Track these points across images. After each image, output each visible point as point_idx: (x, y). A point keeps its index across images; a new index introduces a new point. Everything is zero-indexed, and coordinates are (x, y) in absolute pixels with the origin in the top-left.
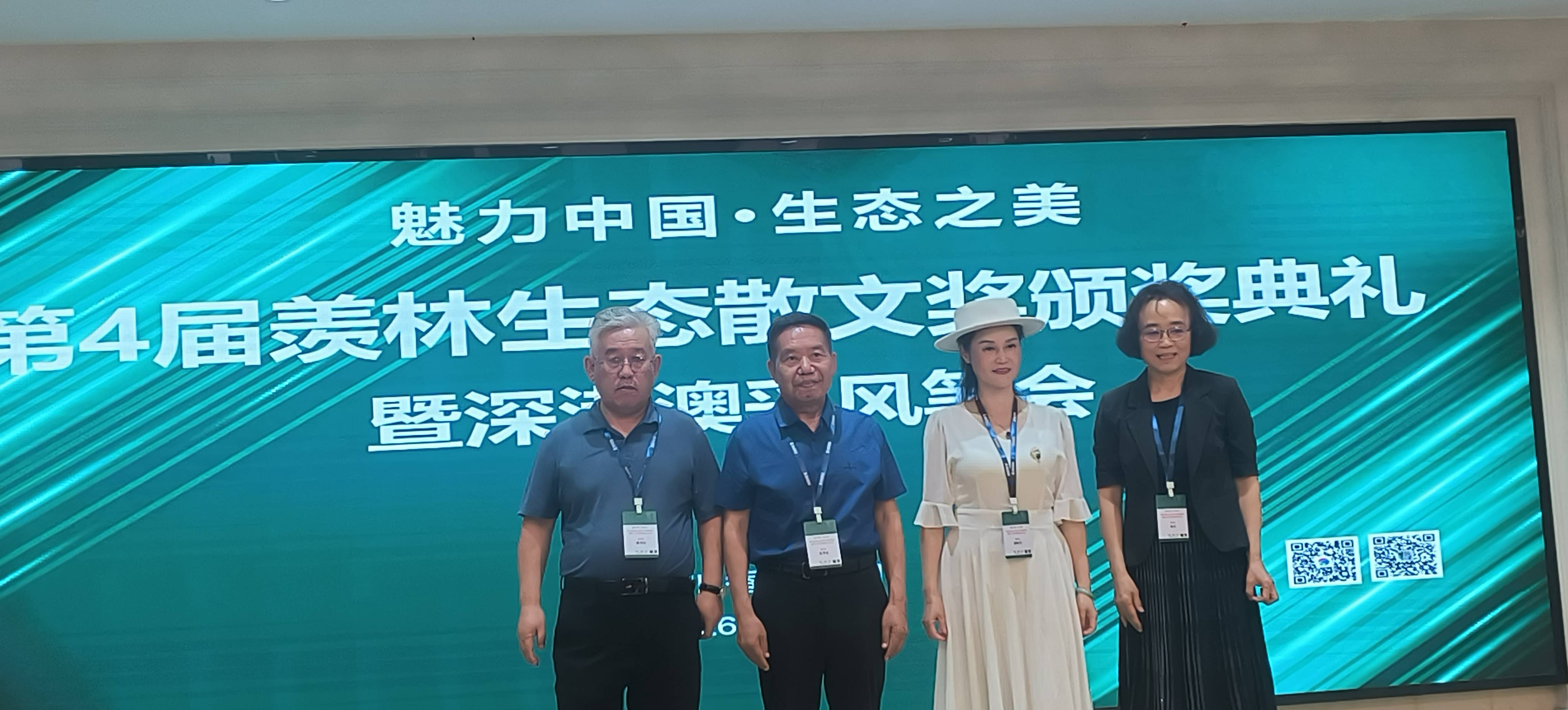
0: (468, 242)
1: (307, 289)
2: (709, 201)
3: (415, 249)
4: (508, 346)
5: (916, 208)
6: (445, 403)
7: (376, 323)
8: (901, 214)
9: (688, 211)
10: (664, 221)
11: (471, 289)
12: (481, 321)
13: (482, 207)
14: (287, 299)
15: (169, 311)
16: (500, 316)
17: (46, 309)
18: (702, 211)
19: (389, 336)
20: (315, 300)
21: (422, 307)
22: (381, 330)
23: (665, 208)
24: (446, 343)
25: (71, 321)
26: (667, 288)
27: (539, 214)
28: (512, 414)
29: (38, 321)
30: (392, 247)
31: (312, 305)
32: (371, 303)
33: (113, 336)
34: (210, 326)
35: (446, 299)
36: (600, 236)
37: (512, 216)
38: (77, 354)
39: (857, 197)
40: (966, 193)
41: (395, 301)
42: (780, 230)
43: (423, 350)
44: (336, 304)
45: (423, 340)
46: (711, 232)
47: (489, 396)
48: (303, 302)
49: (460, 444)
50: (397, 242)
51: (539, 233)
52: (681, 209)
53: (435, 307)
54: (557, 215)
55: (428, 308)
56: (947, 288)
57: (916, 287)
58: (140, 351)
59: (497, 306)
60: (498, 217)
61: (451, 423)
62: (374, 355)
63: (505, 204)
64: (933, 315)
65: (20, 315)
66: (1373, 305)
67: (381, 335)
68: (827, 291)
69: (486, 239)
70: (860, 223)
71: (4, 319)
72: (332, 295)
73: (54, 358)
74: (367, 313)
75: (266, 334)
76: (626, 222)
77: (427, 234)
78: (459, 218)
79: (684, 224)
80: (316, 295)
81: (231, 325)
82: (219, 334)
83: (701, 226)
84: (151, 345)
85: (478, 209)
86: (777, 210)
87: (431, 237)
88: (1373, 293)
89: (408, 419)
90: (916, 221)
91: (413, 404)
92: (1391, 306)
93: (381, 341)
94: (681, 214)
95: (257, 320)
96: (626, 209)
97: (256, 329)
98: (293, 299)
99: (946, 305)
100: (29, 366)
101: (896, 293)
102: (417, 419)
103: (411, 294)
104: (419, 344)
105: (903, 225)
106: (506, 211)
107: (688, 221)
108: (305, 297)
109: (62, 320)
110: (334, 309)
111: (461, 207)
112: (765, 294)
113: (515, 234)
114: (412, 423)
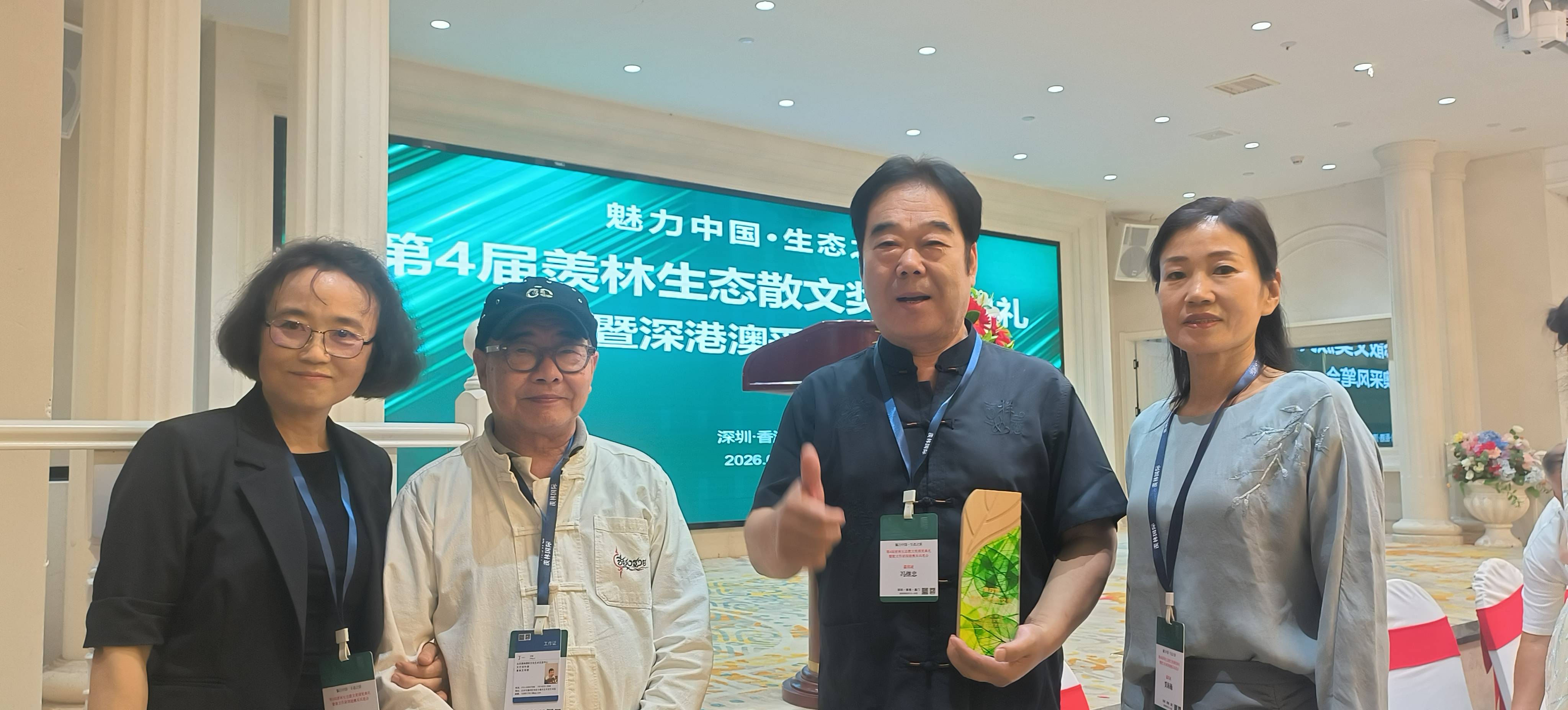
0: (646, 230)
1: (563, 245)
2: (757, 226)
3: (618, 231)
4: (663, 294)
5: (843, 246)
6: (630, 322)
7: (596, 270)
8: (837, 247)
9: (748, 231)
10: (737, 234)
11: (646, 257)
12: (649, 277)
13: (652, 212)
14: (552, 250)
15: (488, 248)
16: (659, 276)
17: (417, 235)
18: (753, 231)
19: (604, 279)
20: (567, 252)
21: (620, 265)
22: (599, 275)
23: (738, 227)
24: (631, 288)
25: (431, 246)
26: (737, 271)
27: (679, 220)
28: (662, 333)
29: (412, 243)
30: (606, 227)
31: (565, 255)
32: (595, 258)
33: (455, 258)
34: (509, 260)
35: (632, 262)
36: (707, 238)
37: (667, 221)
38: (434, 267)
39: (820, 236)
41: (607, 259)
42: (787, 248)
43: (620, 290)
44: (577, 256)
45: (621, 284)
46: (757, 244)
47: (651, 320)
48: (560, 253)
49: (636, 347)
50: (609, 225)
51: (678, 232)
52: (745, 229)
53: (628, 266)
54: (687, 222)
55: (624, 265)
56: (855, 290)
57: (842, 288)
58: (470, 270)
59: (658, 269)
60: (659, 219)
61: (633, 334)
62: (595, 289)
63: (663, 211)
64: (849, 303)
65: (401, 237)
66: (1011, 321)
67: (599, 278)
68: (807, 284)
69: (653, 231)
70: (820, 250)
71: (392, 239)
72: (575, 251)
73: (420, 268)
74: (592, 264)
75: (540, 269)
76: (719, 232)
78: (640, 216)
79: (744, 237)
80: (567, 250)
81: (522, 261)
82: (516, 265)
83: (753, 240)
84: (477, 267)
85: (650, 213)
86: (786, 237)
87: (626, 225)
88: (1011, 316)
89: (612, 329)
90: (844, 253)
91: (614, 321)
93: (599, 282)
94: (744, 232)
95: (534, 260)
96: (719, 224)
97: (534, 265)
98: (555, 250)
99: (853, 299)
100: (406, 271)
101: (835, 288)
102: (617, 330)
103: (615, 256)
104: (619, 286)
105: (838, 254)
106: (663, 216)
107: (748, 236)
108: (561, 250)
109: (426, 244)
111: (642, 210)
112: (780, 282)
113: (668, 229)
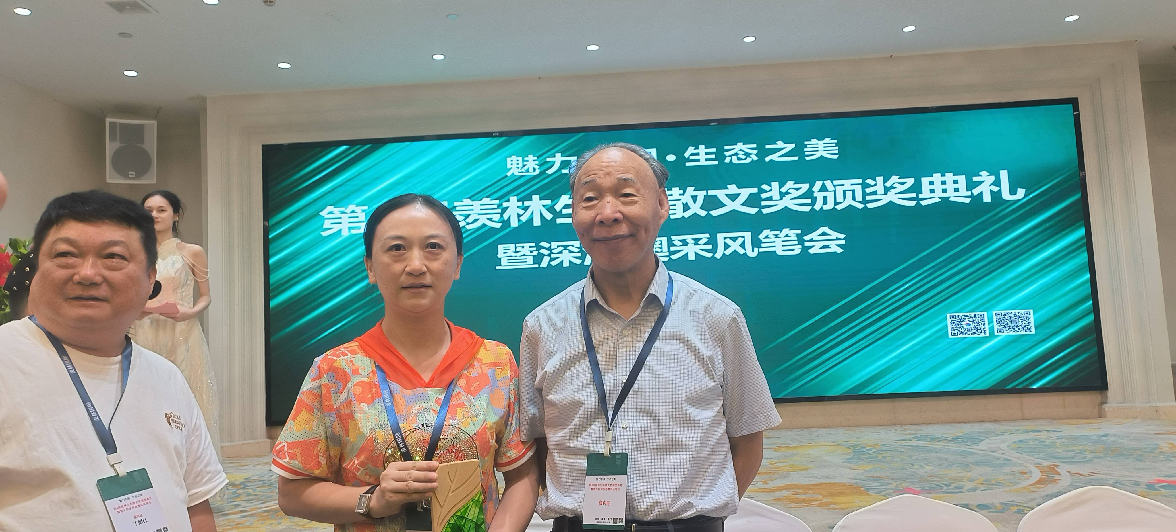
0: (542, 173)
3: (517, 177)
4: (559, 221)
5: (755, 152)
6: (530, 247)
7: (499, 211)
8: (748, 155)
11: (543, 194)
12: (547, 210)
13: (548, 157)
14: (460, 200)
16: (556, 207)
17: (356, 206)
19: (506, 217)
20: (473, 201)
21: (520, 203)
22: (502, 214)
24: (531, 220)
28: (561, 252)
29: (353, 212)
30: (507, 176)
31: (471, 203)
32: (497, 202)
35: (531, 199)
37: (562, 161)
39: (726, 147)
40: (780, 144)
41: (508, 201)
42: (688, 164)
43: (520, 223)
44: (482, 202)
45: (521, 218)
47: (550, 243)
48: (468, 202)
49: (537, 266)
50: (509, 174)
53: (526, 203)
55: (523, 204)
56: (771, 190)
57: (755, 190)
59: (554, 202)
60: (555, 161)
61: (533, 256)
62: (499, 225)
63: (558, 155)
64: (763, 203)
65: (346, 209)
66: (996, 196)
67: (502, 216)
68: (711, 193)
69: (549, 172)
70: (727, 160)
72: (480, 199)
74: (496, 206)
77: (523, 170)
78: (537, 162)
80: (473, 199)
85: (546, 158)
86: (687, 155)
87: (524, 171)
88: (995, 189)
89: (514, 254)
90: (755, 158)
91: (516, 247)
92: (1006, 195)
93: (502, 219)
98: (463, 200)
99: (770, 199)
100: (349, 231)
101: (745, 193)
102: (518, 254)
103: (516, 197)
104: (519, 220)
105: (749, 160)
106: (558, 159)
108: (468, 199)
110: (481, 205)
111: (538, 157)
112: (680, 195)
113: (563, 169)
114: (516, 256)
